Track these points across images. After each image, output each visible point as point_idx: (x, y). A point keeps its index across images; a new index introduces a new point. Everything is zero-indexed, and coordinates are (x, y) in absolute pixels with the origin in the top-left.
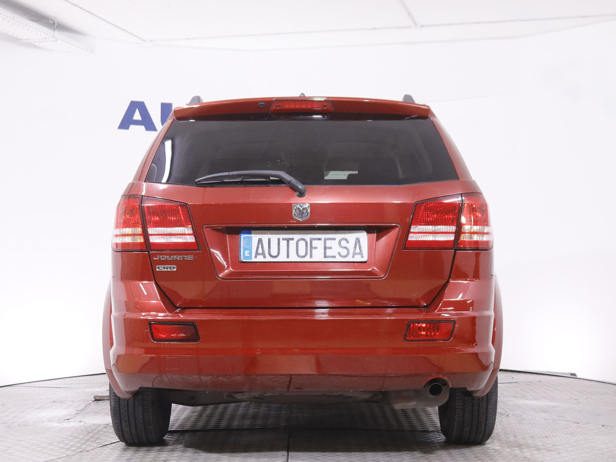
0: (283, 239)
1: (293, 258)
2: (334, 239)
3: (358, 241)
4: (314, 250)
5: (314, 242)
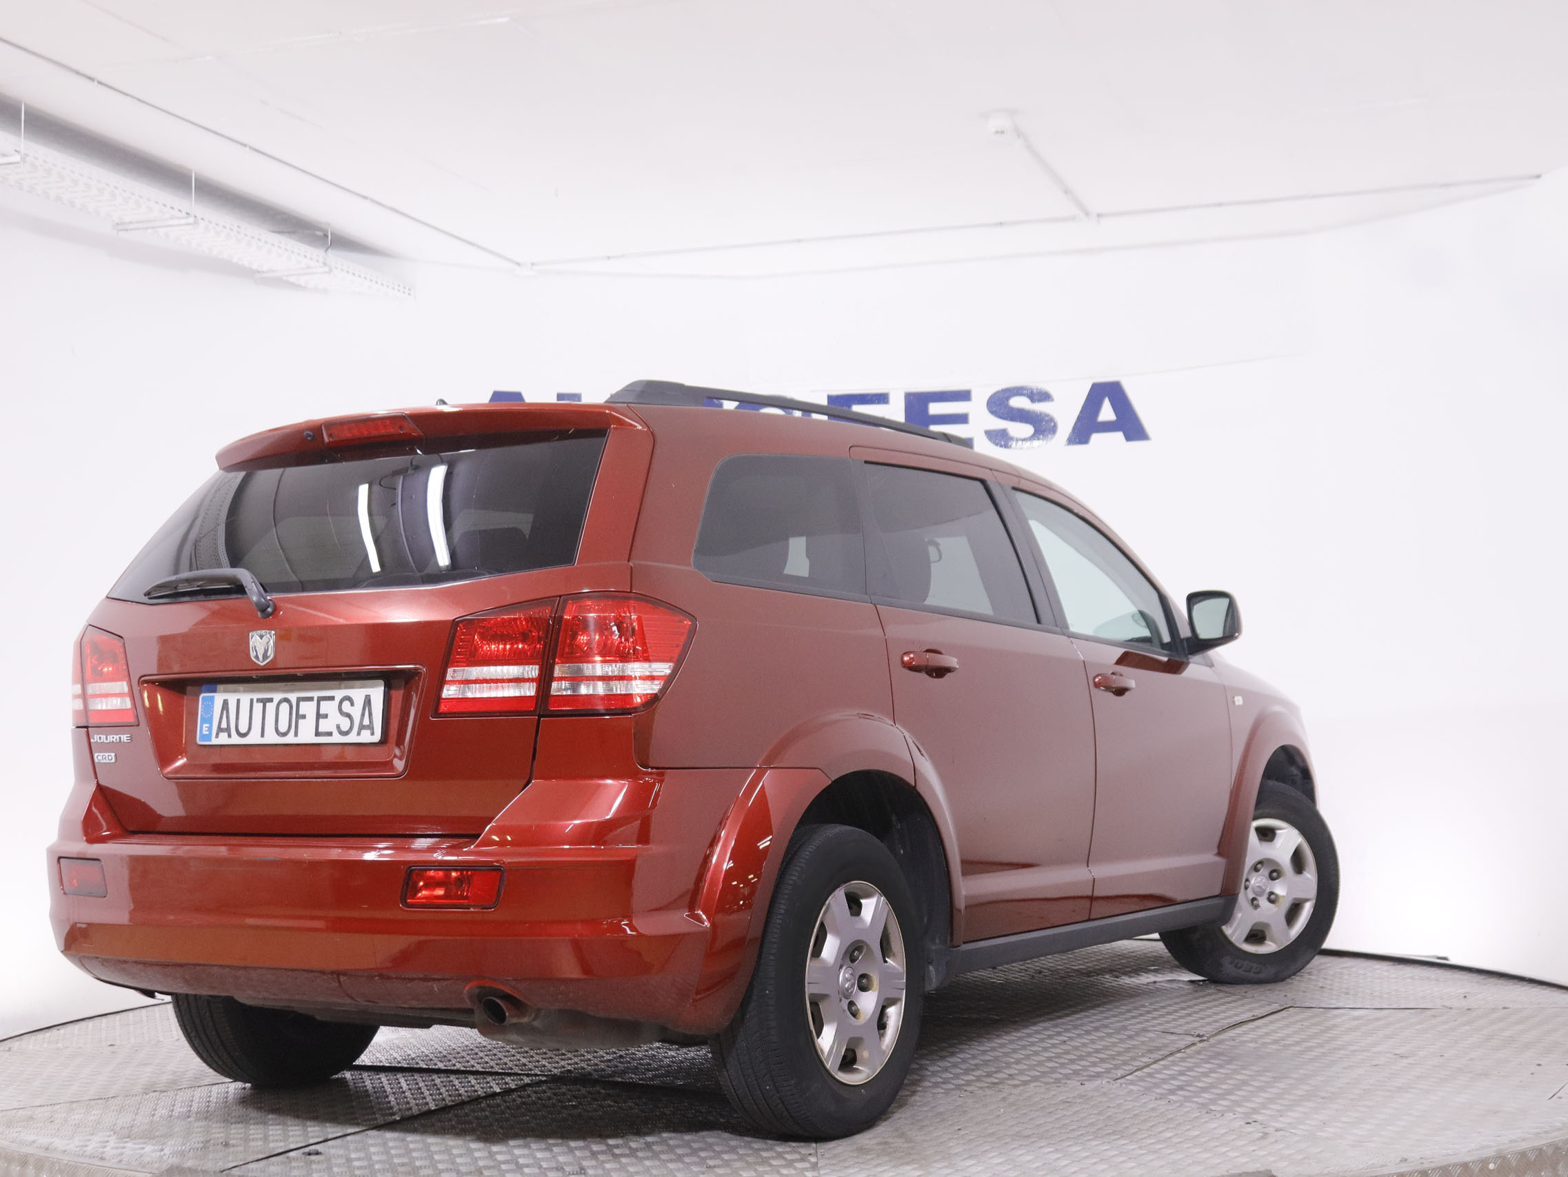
0: (258, 700)
1: (271, 738)
2: (332, 698)
3: (368, 701)
4: (300, 721)
5: (302, 704)
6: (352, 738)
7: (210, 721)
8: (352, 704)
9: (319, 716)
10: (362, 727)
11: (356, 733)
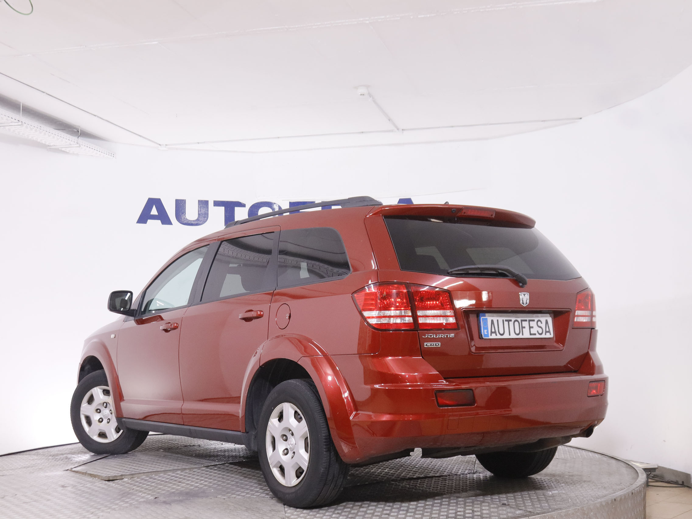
0: (506, 320)
2: (534, 320)
3: (547, 322)
4: (523, 329)
5: (523, 322)
6: (543, 336)
7: (487, 329)
8: (542, 323)
9: (530, 327)
10: (546, 332)
11: (545, 334)
